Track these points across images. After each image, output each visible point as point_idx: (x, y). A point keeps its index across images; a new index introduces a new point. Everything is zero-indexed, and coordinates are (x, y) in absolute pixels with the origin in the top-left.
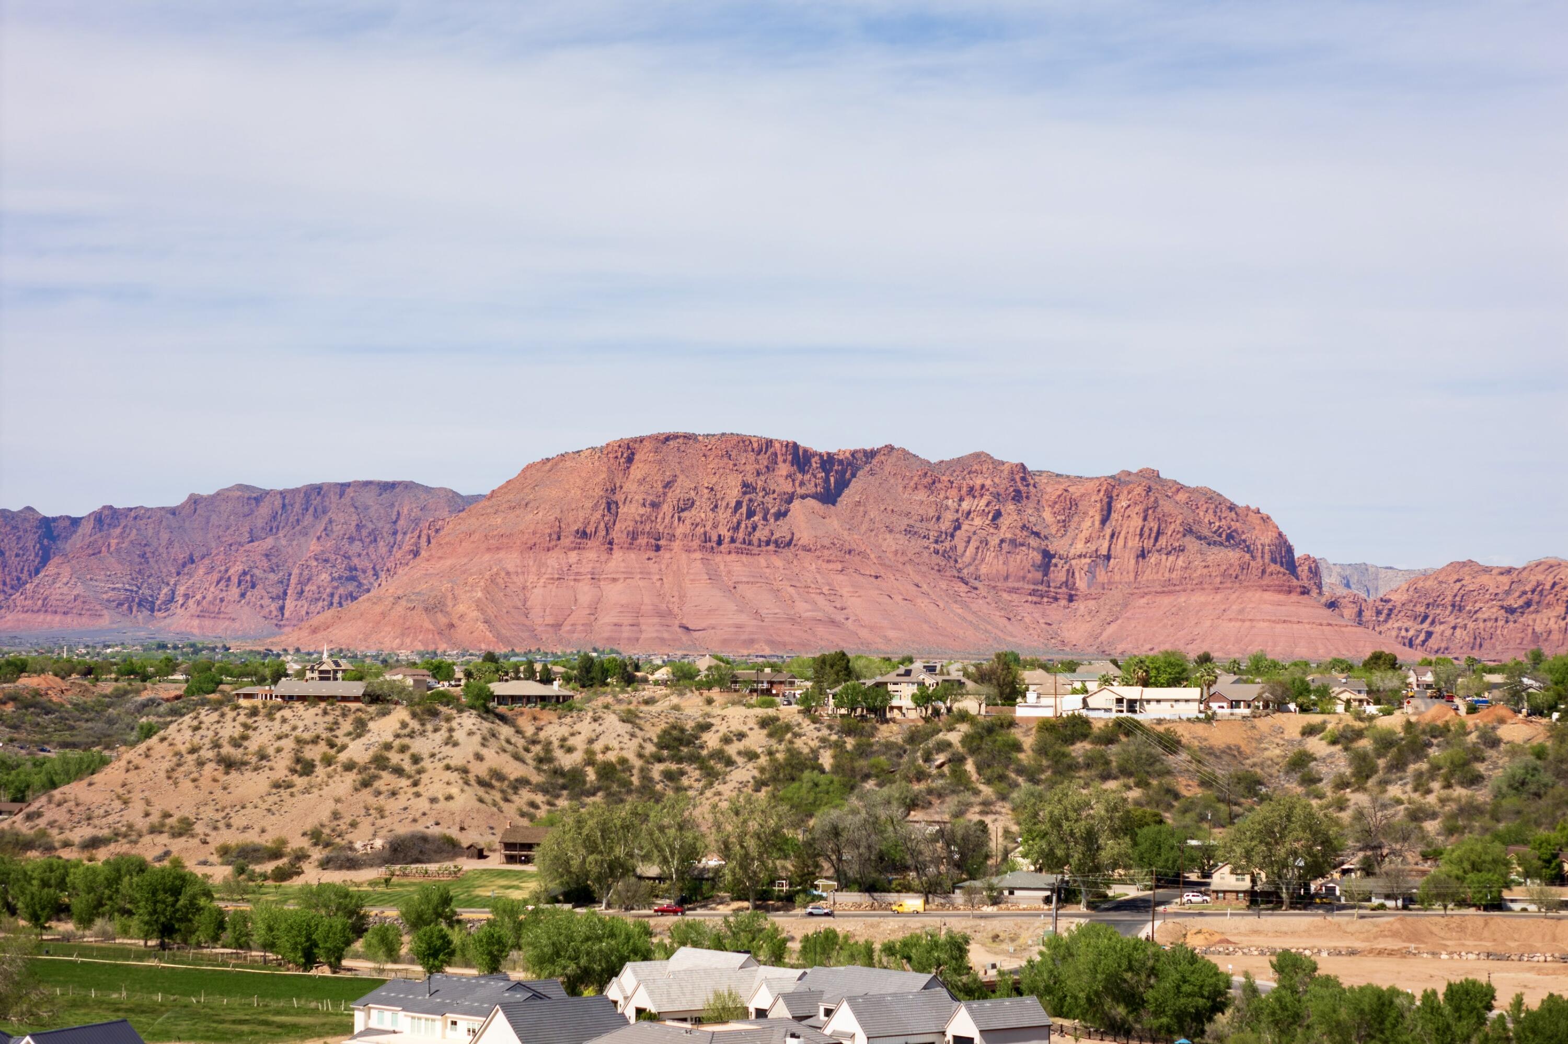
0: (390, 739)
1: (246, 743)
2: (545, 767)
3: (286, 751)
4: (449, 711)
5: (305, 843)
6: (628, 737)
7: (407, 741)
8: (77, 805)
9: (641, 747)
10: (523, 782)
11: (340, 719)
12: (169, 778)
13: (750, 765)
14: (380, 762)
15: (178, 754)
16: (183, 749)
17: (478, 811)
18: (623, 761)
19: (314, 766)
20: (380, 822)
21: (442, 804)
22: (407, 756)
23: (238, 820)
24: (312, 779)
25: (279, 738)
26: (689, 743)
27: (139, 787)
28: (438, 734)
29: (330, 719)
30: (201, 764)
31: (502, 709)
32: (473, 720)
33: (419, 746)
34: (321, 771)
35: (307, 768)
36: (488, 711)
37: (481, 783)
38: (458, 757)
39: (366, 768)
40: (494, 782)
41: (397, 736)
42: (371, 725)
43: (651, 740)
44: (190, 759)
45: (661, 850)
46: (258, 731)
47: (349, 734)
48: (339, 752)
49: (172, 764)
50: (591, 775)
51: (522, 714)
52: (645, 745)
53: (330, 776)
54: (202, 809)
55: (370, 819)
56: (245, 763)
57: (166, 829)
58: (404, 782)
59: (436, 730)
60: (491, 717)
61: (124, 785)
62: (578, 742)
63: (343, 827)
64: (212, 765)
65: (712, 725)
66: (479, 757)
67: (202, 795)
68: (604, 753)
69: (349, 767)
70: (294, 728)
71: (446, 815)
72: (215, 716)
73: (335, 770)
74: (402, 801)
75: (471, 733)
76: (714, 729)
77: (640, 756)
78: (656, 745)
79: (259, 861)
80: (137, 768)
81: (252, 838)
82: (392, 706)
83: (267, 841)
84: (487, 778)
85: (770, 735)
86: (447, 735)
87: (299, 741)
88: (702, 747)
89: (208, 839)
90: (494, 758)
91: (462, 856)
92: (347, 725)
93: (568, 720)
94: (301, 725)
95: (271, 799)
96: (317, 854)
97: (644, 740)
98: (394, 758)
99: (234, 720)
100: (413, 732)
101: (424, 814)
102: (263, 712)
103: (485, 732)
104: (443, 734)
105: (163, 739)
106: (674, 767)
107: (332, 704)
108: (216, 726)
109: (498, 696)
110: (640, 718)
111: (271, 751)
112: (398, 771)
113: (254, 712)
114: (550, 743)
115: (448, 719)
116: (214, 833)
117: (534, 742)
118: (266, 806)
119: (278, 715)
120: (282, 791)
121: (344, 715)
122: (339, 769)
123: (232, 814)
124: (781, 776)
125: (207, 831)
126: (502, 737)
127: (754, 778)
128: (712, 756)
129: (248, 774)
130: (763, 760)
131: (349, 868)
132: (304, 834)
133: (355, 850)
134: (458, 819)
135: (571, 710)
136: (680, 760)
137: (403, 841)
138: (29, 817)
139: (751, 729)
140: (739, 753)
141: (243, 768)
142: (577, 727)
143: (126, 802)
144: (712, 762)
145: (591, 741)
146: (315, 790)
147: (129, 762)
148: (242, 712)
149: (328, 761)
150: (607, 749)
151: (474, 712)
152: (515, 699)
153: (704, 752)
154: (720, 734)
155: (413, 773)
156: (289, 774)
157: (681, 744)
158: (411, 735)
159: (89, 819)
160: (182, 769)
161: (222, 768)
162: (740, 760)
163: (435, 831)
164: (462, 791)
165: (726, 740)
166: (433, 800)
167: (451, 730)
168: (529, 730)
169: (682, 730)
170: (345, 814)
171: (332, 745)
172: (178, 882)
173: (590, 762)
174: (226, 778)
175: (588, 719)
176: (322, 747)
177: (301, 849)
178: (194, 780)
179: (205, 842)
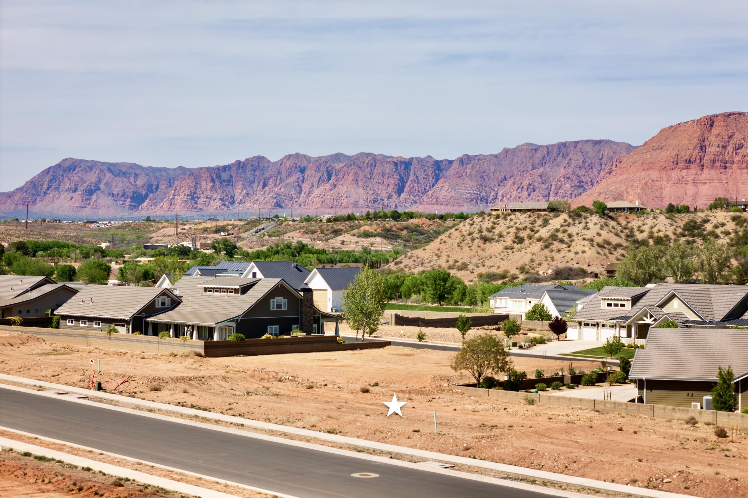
0: (559, 227)
1: (494, 231)
2: (630, 239)
3: (511, 233)
4: (586, 215)
5: (517, 272)
6: (669, 225)
7: (566, 228)
8: (418, 258)
9: (675, 230)
10: (619, 246)
11: (537, 219)
12: (459, 246)
13: (726, 238)
14: (554, 237)
15: (463, 236)
16: (465, 233)
17: (597, 258)
18: (667, 236)
19: (524, 240)
20: (552, 263)
21: (580, 255)
22: (566, 235)
23: (488, 263)
24: (523, 245)
25: (509, 228)
26: (698, 228)
27: (445, 250)
28: (581, 225)
29: (532, 219)
30: (473, 240)
31: (611, 214)
32: (597, 218)
33: (572, 230)
34: (526, 242)
35: (520, 240)
36: (604, 214)
37: (599, 245)
38: (589, 234)
39: (547, 240)
40: (605, 246)
41: (562, 226)
42: (551, 221)
43: (680, 227)
44: (468, 238)
45: (672, 268)
46: (500, 225)
47: (540, 226)
48: (535, 233)
49: (460, 240)
50: (651, 242)
51: (621, 216)
52: (677, 229)
53: (530, 244)
54: (472, 259)
55: (547, 262)
56: (493, 239)
57: (456, 267)
58: (564, 246)
59: (580, 223)
60: (606, 217)
61: (438, 250)
62: (646, 228)
63: (535, 265)
64: (479, 240)
65: (710, 220)
66: (599, 235)
67: (473, 253)
68: (657, 233)
69: (539, 240)
70: (516, 223)
71: (582, 259)
72: (480, 219)
73: (533, 241)
74: (562, 254)
75: (595, 224)
76: (710, 222)
77: (675, 234)
78: (683, 229)
79: (495, 280)
80: (445, 242)
81: (494, 270)
82: (560, 213)
83: (500, 271)
84: (602, 244)
85: (737, 224)
86: (585, 225)
87: (517, 229)
88: (704, 230)
89: (474, 271)
90: (605, 235)
91: (588, 277)
92: (540, 222)
93: (642, 218)
94: (518, 222)
95: (503, 254)
96: (522, 277)
97: (677, 227)
98: (560, 235)
99: (489, 220)
100: (569, 224)
101: (572, 259)
102: (502, 216)
103: (602, 223)
104: (583, 224)
105: (457, 230)
106: (691, 239)
107: (533, 212)
108: (480, 223)
109: (610, 208)
110: (676, 217)
111: (505, 234)
112: (562, 241)
113: (498, 217)
114: (633, 229)
115: (586, 218)
116: (477, 269)
117: (626, 228)
118: (501, 257)
119: (509, 218)
120: (509, 251)
121: (539, 217)
122: (535, 241)
123: (486, 261)
124: (741, 242)
125: (474, 268)
126: (611, 226)
127: (728, 243)
128: (708, 234)
129: (494, 244)
130: (732, 235)
131: (535, 282)
132: (517, 268)
133: (539, 275)
134: (587, 261)
135: (643, 214)
136: (694, 236)
137: (561, 270)
138: (396, 264)
139: (728, 222)
140: (722, 232)
141: (492, 241)
142: (645, 222)
143: (439, 257)
144: (709, 237)
145: (652, 228)
146: (524, 250)
147: (441, 240)
148: (493, 217)
149: (530, 237)
150: (659, 231)
151: (598, 215)
152: (618, 209)
153: (705, 233)
154: (713, 224)
155: (568, 242)
156: (512, 243)
157: (694, 229)
158: (568, 225)
159: (422, 264)
160: (465, 242)
161: (482, 241)
162: (722, 236)
163: (576, 266)
164: (590, 249)
165: (716, 227)
166: (576, 253)
167: (587, 223)
168: (624, 223)
169: (695, 223)
170: (536, 260)
171: (532, 230)
172: (446, 276)
173: (651, 237)
174: (484, 245)
175: (651, 218)
176: (528, 231)
177: (515, 274)
178: (470, 247)
179: (472, 272)
